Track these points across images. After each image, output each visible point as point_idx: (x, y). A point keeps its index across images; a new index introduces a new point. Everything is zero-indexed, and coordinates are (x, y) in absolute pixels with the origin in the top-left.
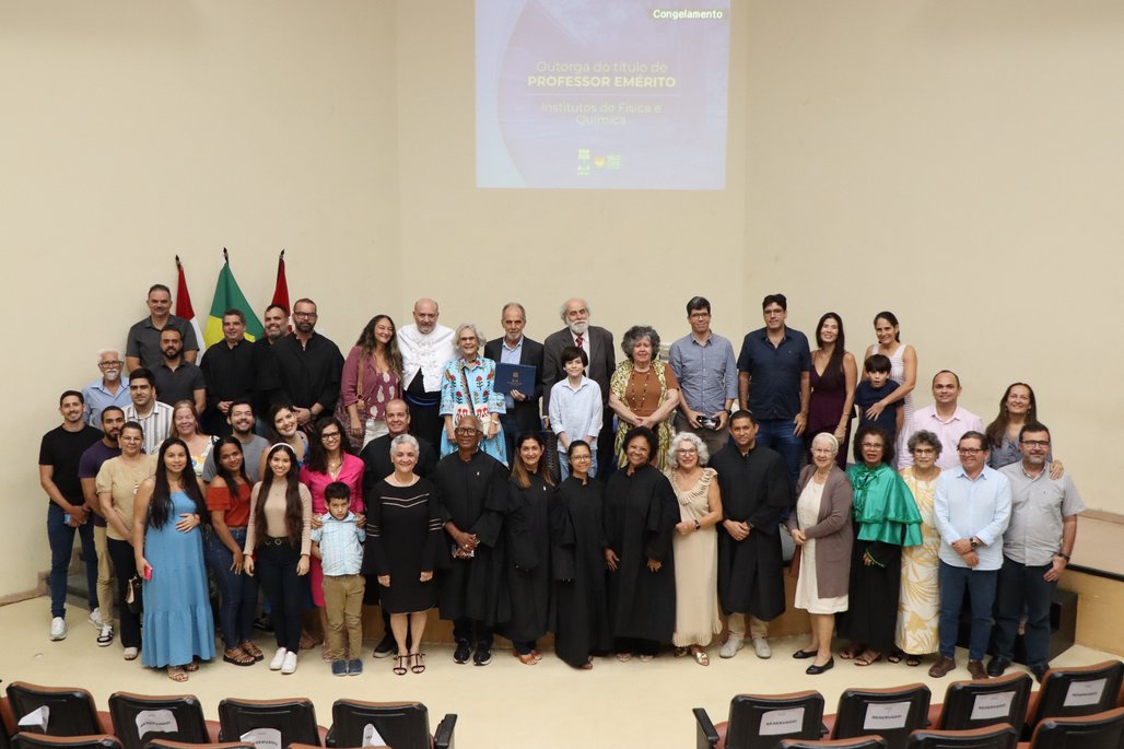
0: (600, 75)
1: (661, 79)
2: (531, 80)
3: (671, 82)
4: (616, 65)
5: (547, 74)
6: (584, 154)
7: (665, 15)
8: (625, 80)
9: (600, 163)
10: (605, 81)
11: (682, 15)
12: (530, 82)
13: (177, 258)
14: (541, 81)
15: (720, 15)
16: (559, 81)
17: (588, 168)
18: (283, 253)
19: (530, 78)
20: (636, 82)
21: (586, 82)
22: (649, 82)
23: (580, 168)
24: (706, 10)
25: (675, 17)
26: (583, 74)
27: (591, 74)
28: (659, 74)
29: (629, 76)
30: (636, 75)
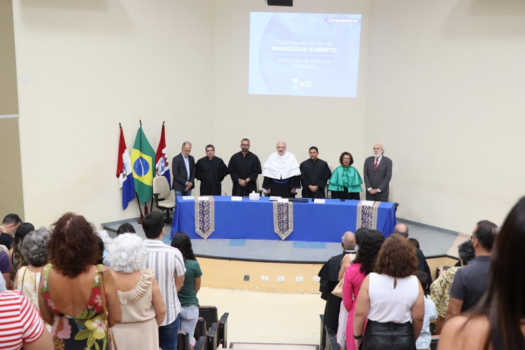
0: (303, 46)
1: (330, 49)
2: (274, 48)
3: (334, 50)
4: (310, 42)
5: (280, 46)
6: (295, 80)
7: (333, 20)
8: (314, 48)
9: (302, 84)
10: (305, 49)
11: (340, 21)
12: (273, 49)
13: (120, 124)
14: (278, 48)
15: (357, 21)
16: (286, 49)
17: (297, 86)
18: (164, 122)
19: (273, 47)
20: (319, 50)
21: (298, 49)
22: (325, 50)
23: (293, 86)
24: (351, 19)
25: (337, 22)
26: (296, 46)
27: (299, 46)
28: (329, 47)
29: (316, 47)
30: (319, 47)
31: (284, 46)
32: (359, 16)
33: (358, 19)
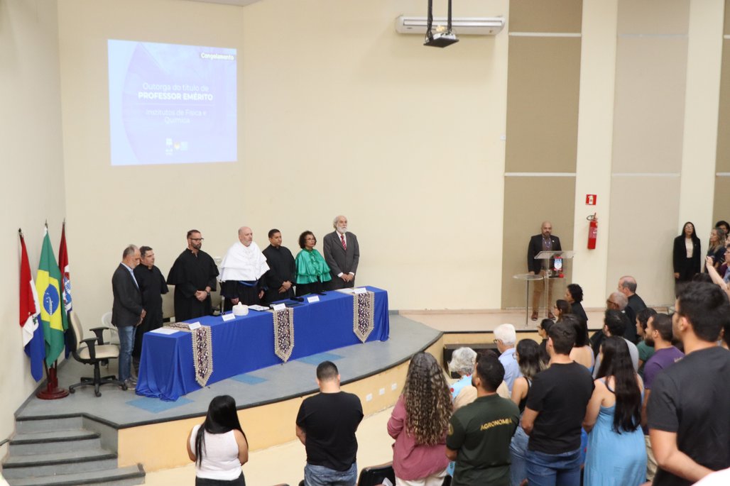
0: (176, 92)
1: (206, 95)
2: (141, 95)
3: (210, 97)
4: (184, 86)
5: (148, 91)
6: (169, 142)
7: (207, 56)
8: (188, 95)
9: (177, 147)
10: (178, 96)
11: (215, 57)
12: (139, 96)
13: (20, 231)
14: (146, 95)
15: (232, 58)
16: (155, 96)
17: (172, 150)
19: (140, 93)
20: (194, 97)
21: (169, 96)
22: (200, 97)
23: (167, 151)
24: (226, 55)
25: (212, 59)
26: (168, 92)
27: (172, 91)
28: (205, 92)
29: (190, 93)
30: (193, 92)
31: (153, 91)
32: (234, 51)
33: (234, 56)
